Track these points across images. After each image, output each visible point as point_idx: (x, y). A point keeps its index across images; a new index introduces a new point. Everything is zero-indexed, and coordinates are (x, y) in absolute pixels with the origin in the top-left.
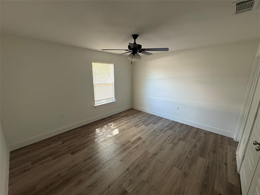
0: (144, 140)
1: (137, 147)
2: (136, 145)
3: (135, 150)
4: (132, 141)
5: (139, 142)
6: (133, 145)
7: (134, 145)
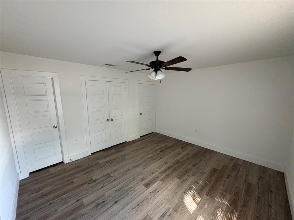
0: (143, 182)
1: (153, 173)
2: (154, 175)
3: (155, 170)
4: (159, 181)
5: (149, 179)
6: (157, 175)
7: (155, 176)
